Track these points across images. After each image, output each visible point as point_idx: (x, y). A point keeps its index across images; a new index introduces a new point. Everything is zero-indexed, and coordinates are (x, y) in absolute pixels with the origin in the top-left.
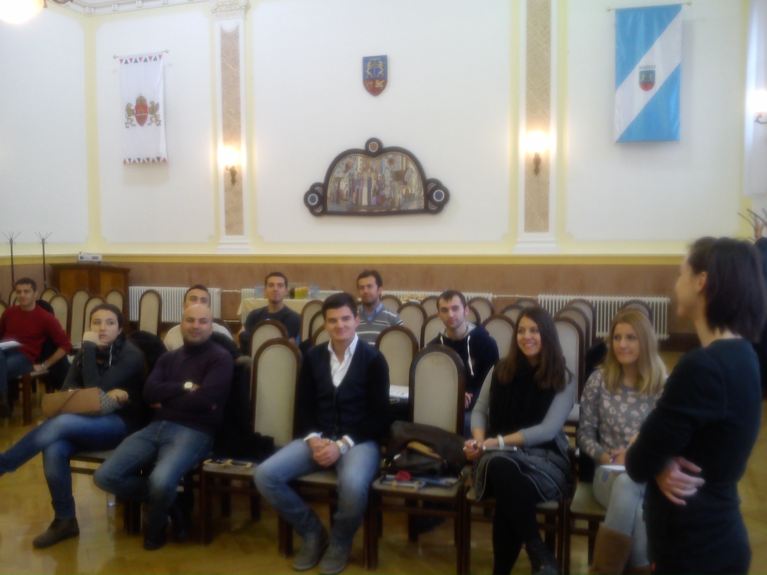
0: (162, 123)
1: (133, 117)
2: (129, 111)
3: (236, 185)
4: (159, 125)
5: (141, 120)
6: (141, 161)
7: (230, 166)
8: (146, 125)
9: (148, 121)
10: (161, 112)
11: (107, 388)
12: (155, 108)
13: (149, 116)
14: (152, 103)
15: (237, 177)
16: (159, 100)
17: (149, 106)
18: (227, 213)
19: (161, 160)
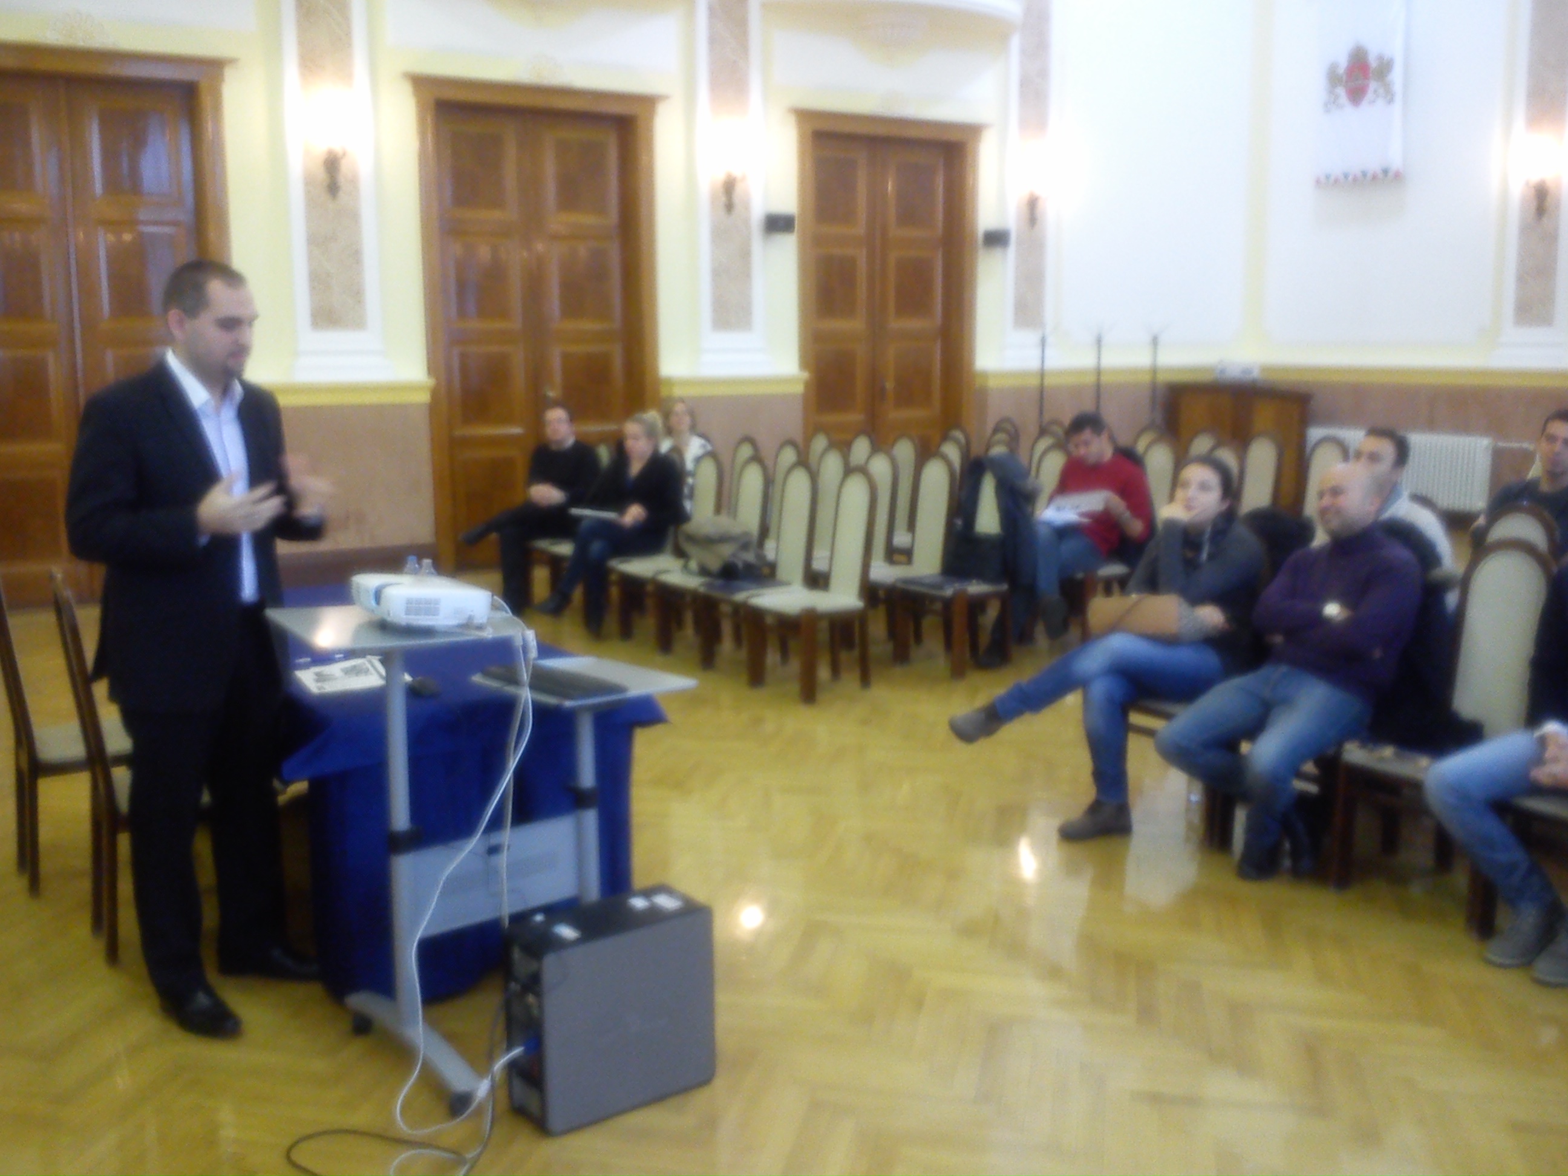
0: (1398, 98)
1: (1341, 91)
2: (1333, 78)
3: (1545, 220)
4: (1390, 100)
5: (1356, 95)
6: (1350, 178)
7: (1535, 178)
8: (1365, 103)
9: (1370, 95)
10: (1396, 76)
11: (1196, 600)
12: (1385, 68)
13: (1373, 85)
14: (1380, 58)
15: (1549, 200)
16: (1395, 50)
17: (1373, 63)
18: (1521, 280)
19: (1391, 174)
